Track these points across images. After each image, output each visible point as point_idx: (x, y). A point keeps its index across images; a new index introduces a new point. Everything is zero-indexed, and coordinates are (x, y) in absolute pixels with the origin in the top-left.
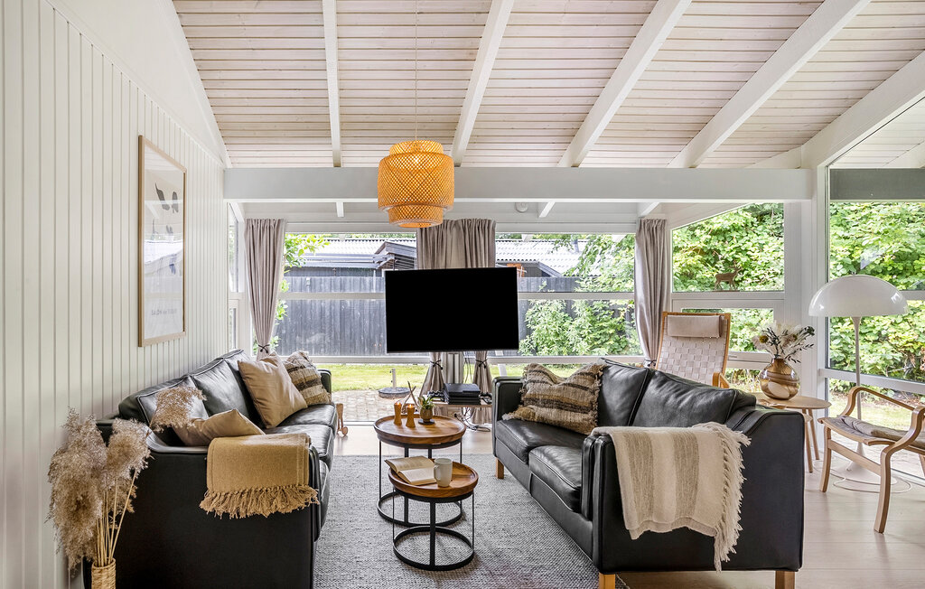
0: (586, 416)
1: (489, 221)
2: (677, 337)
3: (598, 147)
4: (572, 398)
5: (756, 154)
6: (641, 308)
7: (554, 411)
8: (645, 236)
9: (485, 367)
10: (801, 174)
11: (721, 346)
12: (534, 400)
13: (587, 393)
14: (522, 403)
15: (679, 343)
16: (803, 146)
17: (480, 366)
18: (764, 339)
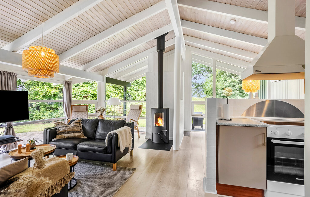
0: (81, 133)
1: (14, 74)
2: (76, 111)
3: (67, 61)
4: (76, 129)
5: (94, 71)
6: (65, 104)
7: (72, 134)
8: (67, 85)
9: (12, 128)
10: (101, 77)
11: (87, 113)
12: (64, 132)
13: (79, 127)
14: (58, 134)
15: (76, 113)
16: (102, 71)
17: (9, 128)
18: (99, 110)
